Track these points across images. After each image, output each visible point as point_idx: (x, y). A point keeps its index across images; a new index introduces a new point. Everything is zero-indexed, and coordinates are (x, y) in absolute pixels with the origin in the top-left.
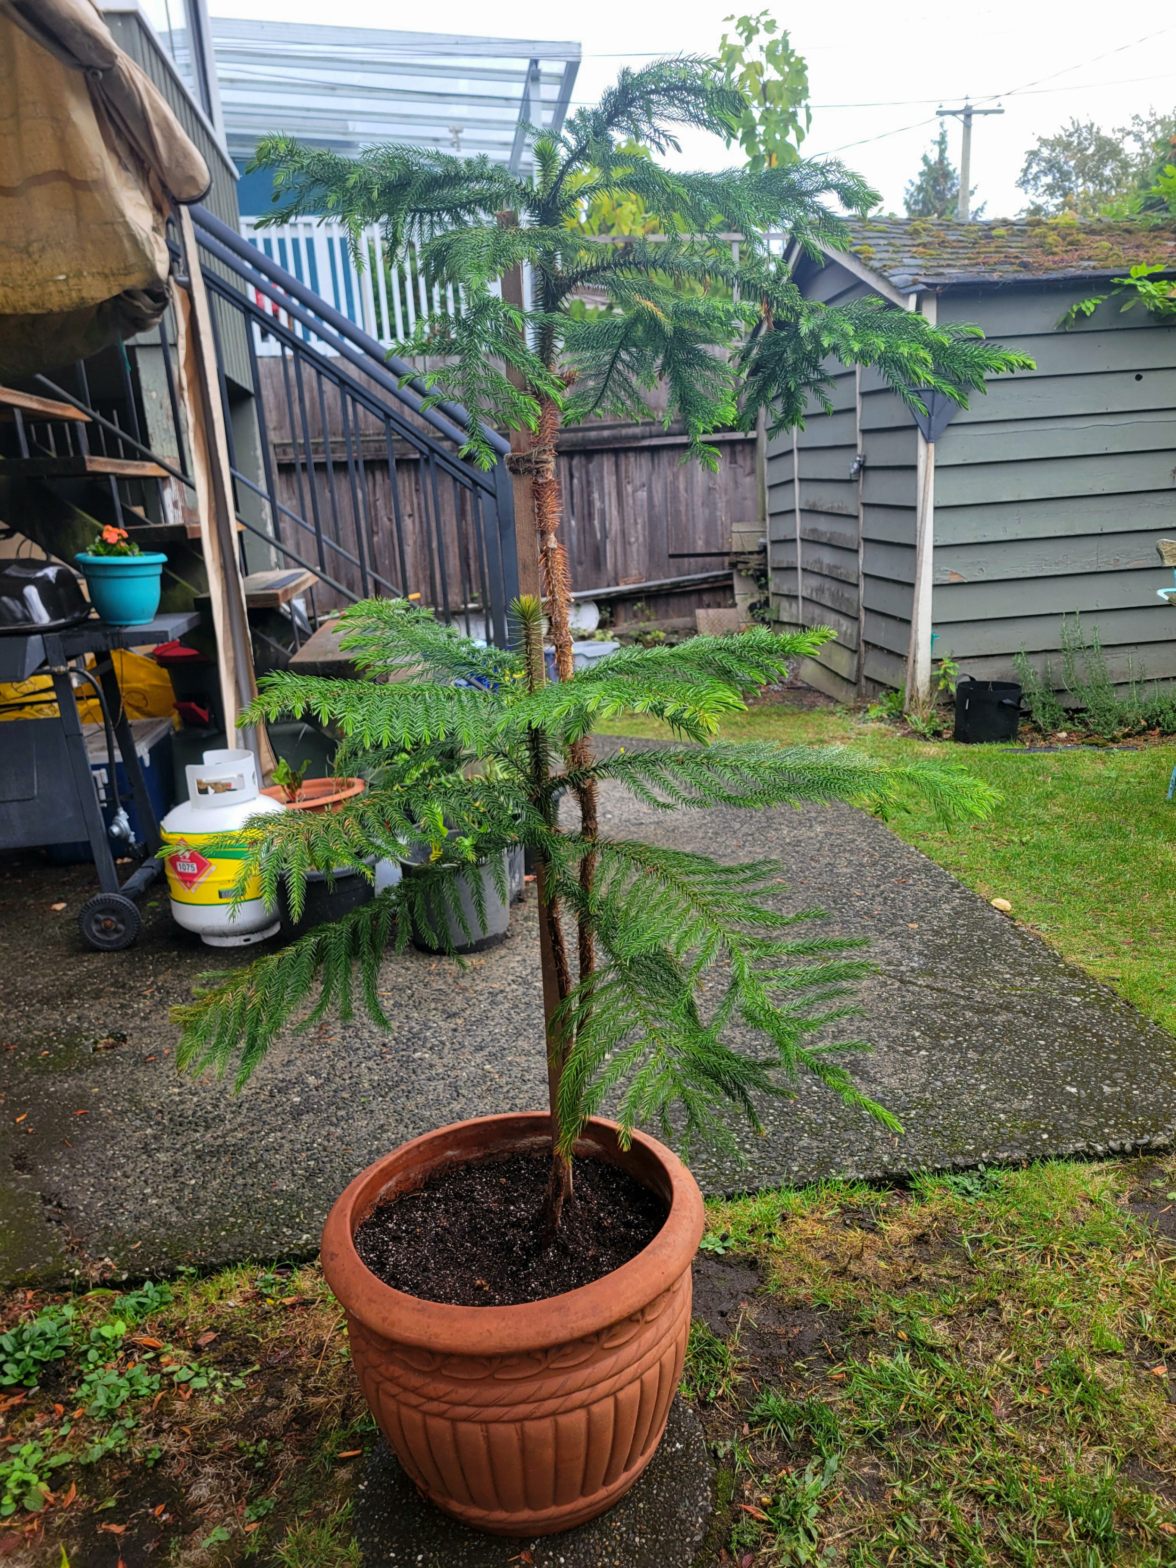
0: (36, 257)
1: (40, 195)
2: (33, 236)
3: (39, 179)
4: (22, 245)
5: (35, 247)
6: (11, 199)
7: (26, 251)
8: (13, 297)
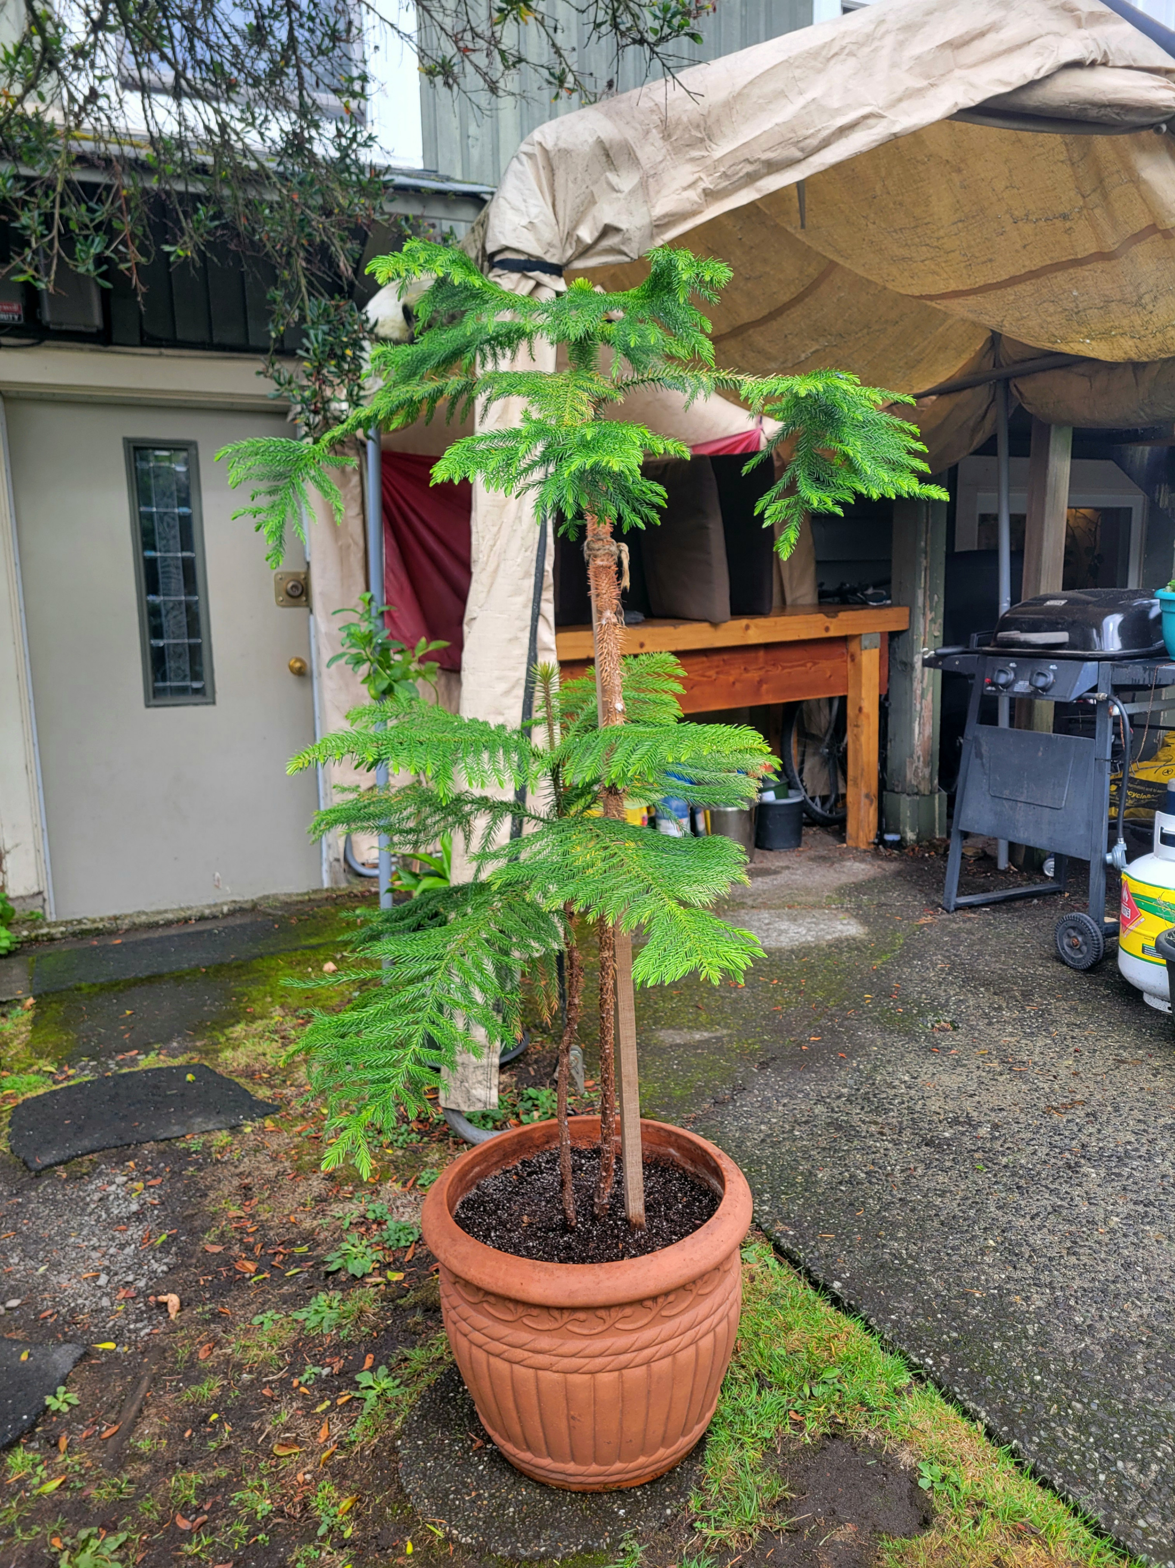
0: (1150, 307)
1: (1141, 250)
2: (1142, 290)
3: (1137, 237)
4: (1135, 299)
5: (1147, 299)
6: (1113, 262)
7: (1138, 303)
8: (1143, 347)
